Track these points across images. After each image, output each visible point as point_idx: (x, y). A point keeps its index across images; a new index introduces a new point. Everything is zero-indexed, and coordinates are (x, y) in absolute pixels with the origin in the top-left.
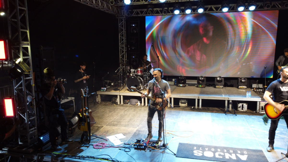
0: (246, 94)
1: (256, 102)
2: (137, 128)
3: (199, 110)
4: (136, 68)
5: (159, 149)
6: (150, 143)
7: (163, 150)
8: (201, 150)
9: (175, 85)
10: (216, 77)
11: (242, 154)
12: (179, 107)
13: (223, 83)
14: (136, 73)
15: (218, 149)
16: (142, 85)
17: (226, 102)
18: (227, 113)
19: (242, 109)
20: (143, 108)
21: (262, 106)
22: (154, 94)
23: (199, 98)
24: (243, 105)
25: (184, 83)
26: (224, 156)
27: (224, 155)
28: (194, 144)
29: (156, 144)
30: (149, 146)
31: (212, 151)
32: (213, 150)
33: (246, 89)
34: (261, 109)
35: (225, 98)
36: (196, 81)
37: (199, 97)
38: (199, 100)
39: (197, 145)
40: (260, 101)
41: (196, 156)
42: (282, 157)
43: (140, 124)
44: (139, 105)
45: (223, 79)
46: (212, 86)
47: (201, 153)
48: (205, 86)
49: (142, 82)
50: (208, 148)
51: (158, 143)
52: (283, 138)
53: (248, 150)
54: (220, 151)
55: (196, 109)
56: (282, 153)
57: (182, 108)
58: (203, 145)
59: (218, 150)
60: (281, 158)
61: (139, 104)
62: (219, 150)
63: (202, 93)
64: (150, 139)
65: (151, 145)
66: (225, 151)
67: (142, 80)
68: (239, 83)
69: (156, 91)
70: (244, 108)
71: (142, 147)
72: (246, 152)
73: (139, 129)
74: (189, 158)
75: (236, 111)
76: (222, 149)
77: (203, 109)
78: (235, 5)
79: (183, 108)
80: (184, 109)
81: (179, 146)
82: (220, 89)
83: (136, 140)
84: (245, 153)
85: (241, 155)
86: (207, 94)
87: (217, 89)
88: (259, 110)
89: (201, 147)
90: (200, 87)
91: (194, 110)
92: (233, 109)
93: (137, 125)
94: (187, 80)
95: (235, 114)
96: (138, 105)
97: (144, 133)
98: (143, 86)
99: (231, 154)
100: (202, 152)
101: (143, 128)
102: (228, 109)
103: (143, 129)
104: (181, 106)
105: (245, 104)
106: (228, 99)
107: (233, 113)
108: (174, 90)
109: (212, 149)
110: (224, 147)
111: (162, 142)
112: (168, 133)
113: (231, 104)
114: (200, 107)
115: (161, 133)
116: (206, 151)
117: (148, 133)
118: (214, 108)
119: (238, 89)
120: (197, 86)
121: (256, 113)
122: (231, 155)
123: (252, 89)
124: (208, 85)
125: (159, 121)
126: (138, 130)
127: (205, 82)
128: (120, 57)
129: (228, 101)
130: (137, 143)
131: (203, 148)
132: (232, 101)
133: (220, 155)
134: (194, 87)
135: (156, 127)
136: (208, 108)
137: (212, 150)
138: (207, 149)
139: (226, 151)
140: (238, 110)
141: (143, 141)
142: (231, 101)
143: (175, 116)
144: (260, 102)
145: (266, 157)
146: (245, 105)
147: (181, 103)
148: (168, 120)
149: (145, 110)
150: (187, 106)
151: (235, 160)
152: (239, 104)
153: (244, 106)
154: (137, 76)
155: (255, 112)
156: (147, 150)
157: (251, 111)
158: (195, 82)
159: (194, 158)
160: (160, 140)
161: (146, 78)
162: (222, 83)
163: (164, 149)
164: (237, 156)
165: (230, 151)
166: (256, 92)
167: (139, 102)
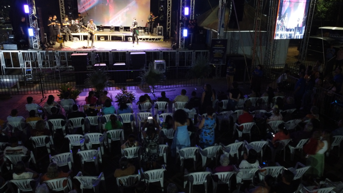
3: (110, 41)
4: (74, 20)
10: (120, 27)
13: (123, 29)
14: (75, 23)
19: (130, 40)
24: (130, 38)
35: (121, 35)
38: (109, 36)
45: (123, 27)
46: (117, 31)
49: (79, 28)
63: (111, 33)
77: (112, 40)
80: (103, 41)
82: (121, 32)
86: (114, 33)
90: (111, 31)
91: (108, 41)
92: (126, 40)
94: (104, 29)
96: (78, 40)
102: (123, 40)
104: (101, 40)
127: (114, 29)
128: (61, 13)
129: (123, 36)
132: (125, 36)
140: (128, 40)
147: (101, 38)
150: (104, 39)
152: (128, 37)
154: (76, 24)
158: (109, 30)
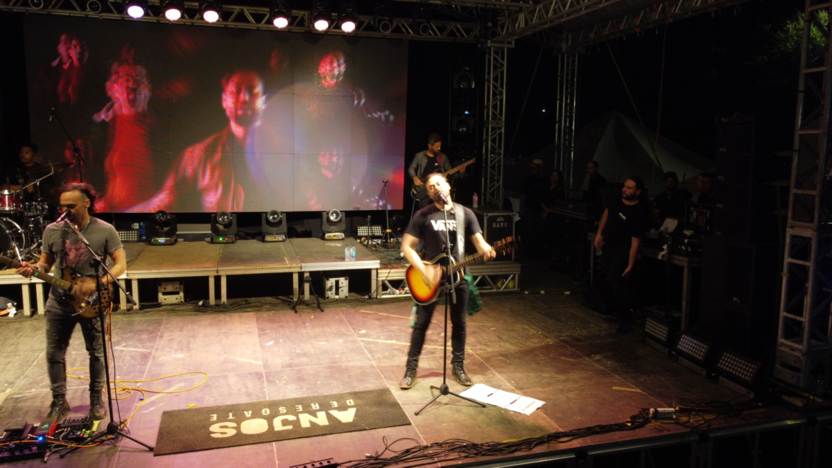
0: (344, 253)
1: (367, 272)
2: (8, 391)
3: (219, 309)
5: (95, 443)
6: (62, 432)
7: (108, 444)
8: (231, 421)
9: (140, 240)
10: (266, 213)
11: (343, 408)
12: (159, 305)
13: (284, 227)
15: (280, 409)
16: (20, 247)
17: (296, 278)
18: (298, 307)
19: (337, 293)
20: (28, 324)
21: (383, 281)
22: (64, 264)
23: (219, 274)
24: (337, 282)
25: (171, 233)
26: (297, 423)
27: (298, 420)
28: (210, 407)
29: (84, 430)
30: (58, 440)
31: (264, 417)
32: (266, 412)
33: (343, 239)
34: (380, 289)
35: (291, 268)
36: (209, 226)
37: (217, 271)
38: (218, 279)
39: (219, 406)
40: (378, 267)
41: (218, 438)
42: (433, 394)
43: (18, 378)
44: (11, 315)
45: (284, 217)
46: (254, 238)
47: (233, 428)
48: (236, 239)
49: (18, 238)
50: (253, 410)
51: (92, 424)
52: (433, 351)
53: (355, 395)
54: (285, 411)
55: (211, 306)
56: (432, 387)
57: (168, 307)
58: (237, 405)
59: (279, 411)
60: (430, 398)
61: (12, 311)
62: (282, 409)
63: (226, 260)
64: (58, 419)
65: (63, 438)
66: (300, 408)
67: (18, 230)
68: (326, 227)
69: (72, 255)
70: (340, 290)
71: (31, 450)
72: (352, 401)
73: (14, 394)
74: (198, 451)
75: (321, 300)
76: (291, 405)
77: (231, 305)
78: (305, 15)
79: (172, 307)
80: (173, 309)
81: (163, 422)
82: (276, 243)
83: (5, 431)
84: (350, 403)
85: (339, 411)
86: (242, 261)
87: (268, 246)
88: (377, 290)
89: (230, 411)
90: (220, 243)
91: (206, 309)
92: (313, 297)
93: (7, 383)
94: (179, 226)
95: (319, 307)
96: (8, 314)
97: (38, 403)
98: (27, 250)
99: (314, 414)
100: (234, 425)
101: (31, 388)
102: (302, 296)
103: (33, 390)
104: (164, 302)
105: (343, 278)
106: (299, 270)
107: (316, 305)
108: (138, 256)
109: (263, 411)
110: (295, 399)
111: (103, 420)
112: (125, 390)
113: (307, 282)
114: (224, 298)
115: (99, 392)
116: (248, 419)
117: (50, 399)
118: (263, 299)
119: (322, 241)
120: (212, 239)
121: (369, 301)
122: (316, 416)
123: (359, 241)
124: (243, 234)
125: (90, 354)
126: (12, 398)
127: (234, 228)
129: (301, 274)
130: (10, 442)
131: (237, 412)
132: (311, 273)
133: (285, 423)
134: (203, 243)
135: (82, 377)
136: (247, 301)
137: (264, 414)
138: (248, 414)
139: (303, 407)
140: (328, 298)
141: (33, 430)
142: (307, 275)
143: (145, 336)
144: (377, 269)
145: (398, 404)
146: (344, 282)
147: (164, 294)
148: (122, 351)
149: (36, 329)
150: (183, 300)
151: (325, 426)
152: (328, 280)
153: (340, 285)
155: (367, 297)
156: (49, 456)
157: (359, 297)
158: (205, 229)
159: (213, 447)
160: (98, 415)
161: (37, 223)
162: (281, 227)
163: (113, 441)
164: (329, 417)
165: (311, 407)
166: (366, 246)
167: (9, 305)
